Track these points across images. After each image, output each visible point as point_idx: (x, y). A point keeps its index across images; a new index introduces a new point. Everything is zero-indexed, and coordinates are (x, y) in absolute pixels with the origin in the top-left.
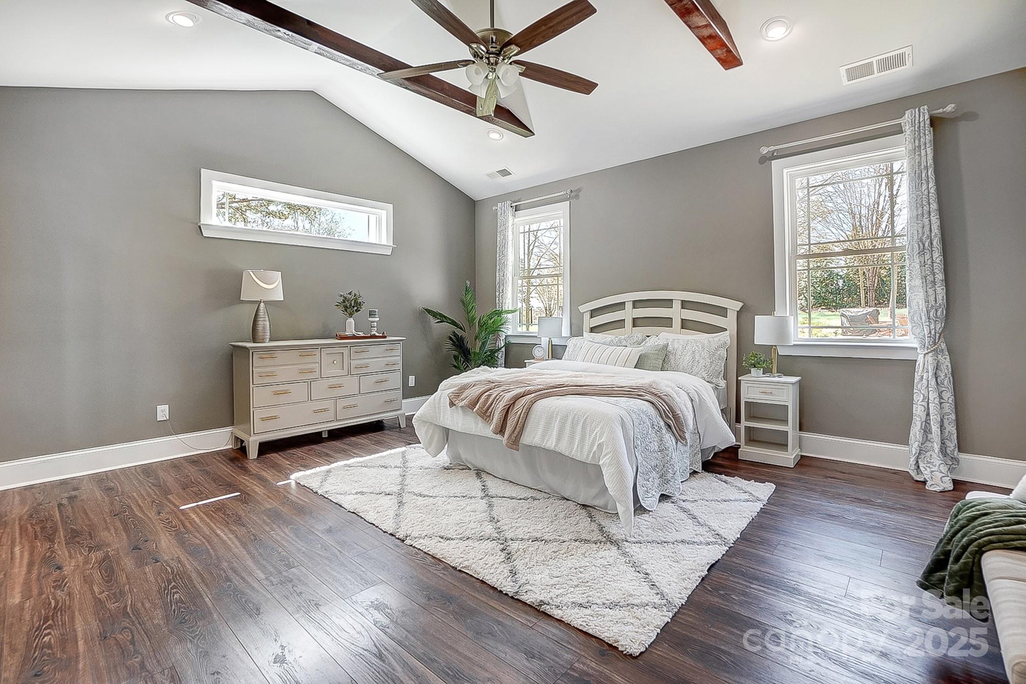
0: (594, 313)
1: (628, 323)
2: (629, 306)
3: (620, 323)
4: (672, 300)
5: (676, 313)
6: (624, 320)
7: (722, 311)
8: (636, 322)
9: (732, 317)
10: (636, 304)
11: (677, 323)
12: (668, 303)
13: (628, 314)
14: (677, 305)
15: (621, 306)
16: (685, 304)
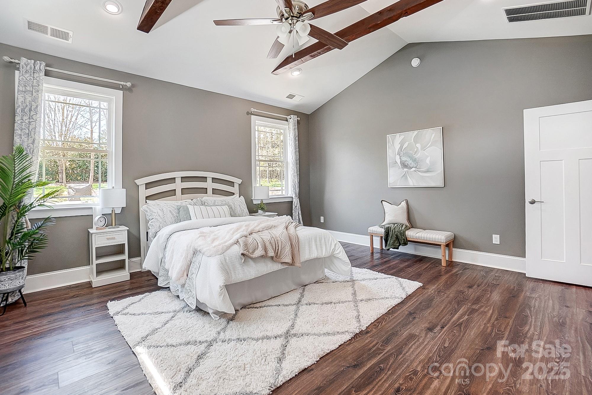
0: (148, 185)
1: (179, 192)
2: (178, 180)
3: (173, 192)
4: (206, 177)
5: (209, 185)
6: (175, 190)
7: (231, 184)
8: (184, 191)
9: (236, 186)
10: (184, 179)
11: (210, 191)
12: (204, 179)
13: (179, 185)
14: (209, 180)
15: (172, 180)
16: (214, 180)
